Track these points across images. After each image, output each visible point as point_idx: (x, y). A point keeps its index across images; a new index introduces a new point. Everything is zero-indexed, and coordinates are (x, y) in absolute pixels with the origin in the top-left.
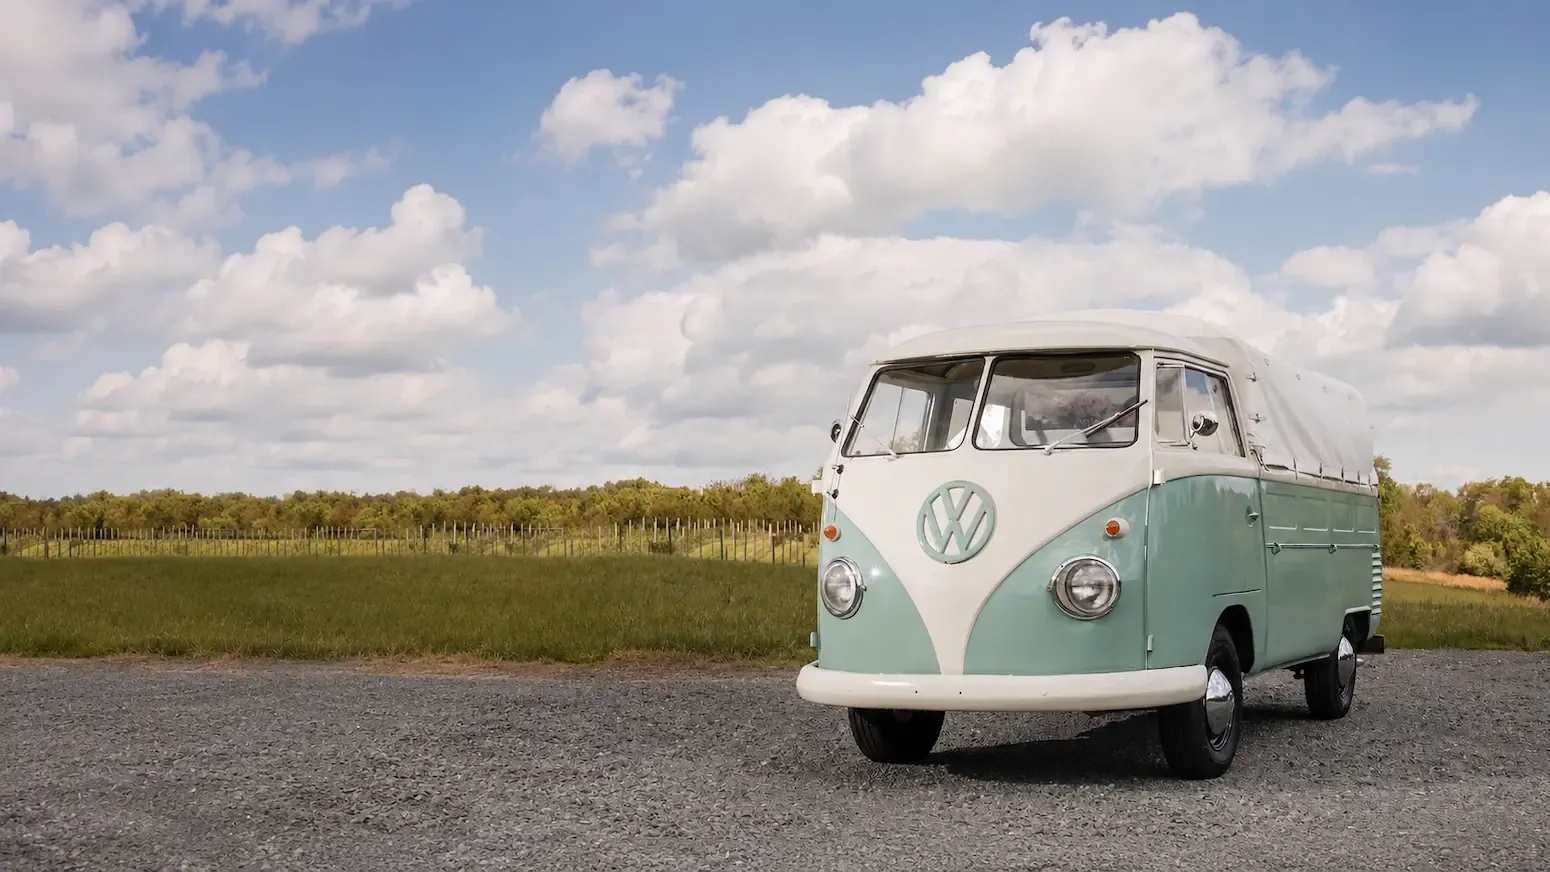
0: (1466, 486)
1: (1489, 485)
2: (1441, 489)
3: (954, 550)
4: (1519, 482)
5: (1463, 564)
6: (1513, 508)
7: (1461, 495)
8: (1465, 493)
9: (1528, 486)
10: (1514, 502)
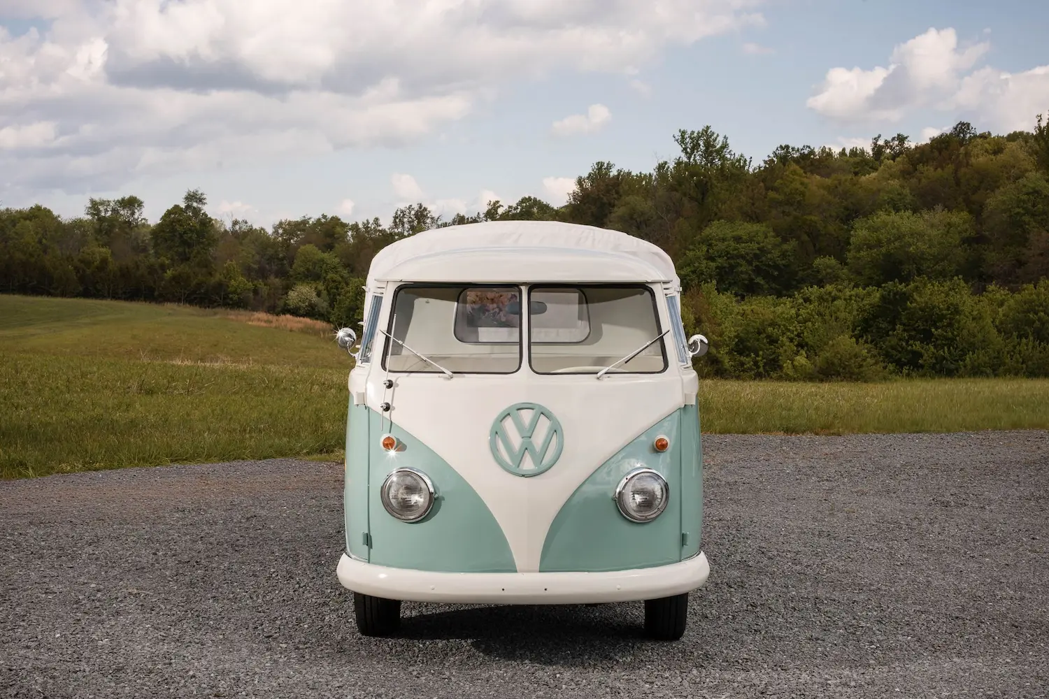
0: (281, 223)
1: (304, 222)
2: (256, 226)
3: (528, 465)
4: (336, 221)
5: (286, 304)
6: (329, 247)
7: (276, 232)
8: (280, 231)
9: (344, 225)
10: (329, 240)
